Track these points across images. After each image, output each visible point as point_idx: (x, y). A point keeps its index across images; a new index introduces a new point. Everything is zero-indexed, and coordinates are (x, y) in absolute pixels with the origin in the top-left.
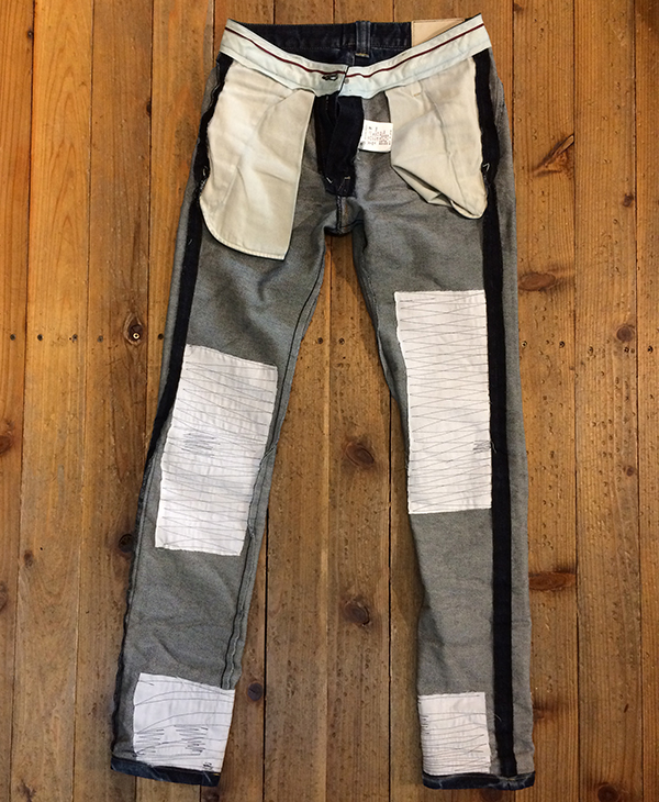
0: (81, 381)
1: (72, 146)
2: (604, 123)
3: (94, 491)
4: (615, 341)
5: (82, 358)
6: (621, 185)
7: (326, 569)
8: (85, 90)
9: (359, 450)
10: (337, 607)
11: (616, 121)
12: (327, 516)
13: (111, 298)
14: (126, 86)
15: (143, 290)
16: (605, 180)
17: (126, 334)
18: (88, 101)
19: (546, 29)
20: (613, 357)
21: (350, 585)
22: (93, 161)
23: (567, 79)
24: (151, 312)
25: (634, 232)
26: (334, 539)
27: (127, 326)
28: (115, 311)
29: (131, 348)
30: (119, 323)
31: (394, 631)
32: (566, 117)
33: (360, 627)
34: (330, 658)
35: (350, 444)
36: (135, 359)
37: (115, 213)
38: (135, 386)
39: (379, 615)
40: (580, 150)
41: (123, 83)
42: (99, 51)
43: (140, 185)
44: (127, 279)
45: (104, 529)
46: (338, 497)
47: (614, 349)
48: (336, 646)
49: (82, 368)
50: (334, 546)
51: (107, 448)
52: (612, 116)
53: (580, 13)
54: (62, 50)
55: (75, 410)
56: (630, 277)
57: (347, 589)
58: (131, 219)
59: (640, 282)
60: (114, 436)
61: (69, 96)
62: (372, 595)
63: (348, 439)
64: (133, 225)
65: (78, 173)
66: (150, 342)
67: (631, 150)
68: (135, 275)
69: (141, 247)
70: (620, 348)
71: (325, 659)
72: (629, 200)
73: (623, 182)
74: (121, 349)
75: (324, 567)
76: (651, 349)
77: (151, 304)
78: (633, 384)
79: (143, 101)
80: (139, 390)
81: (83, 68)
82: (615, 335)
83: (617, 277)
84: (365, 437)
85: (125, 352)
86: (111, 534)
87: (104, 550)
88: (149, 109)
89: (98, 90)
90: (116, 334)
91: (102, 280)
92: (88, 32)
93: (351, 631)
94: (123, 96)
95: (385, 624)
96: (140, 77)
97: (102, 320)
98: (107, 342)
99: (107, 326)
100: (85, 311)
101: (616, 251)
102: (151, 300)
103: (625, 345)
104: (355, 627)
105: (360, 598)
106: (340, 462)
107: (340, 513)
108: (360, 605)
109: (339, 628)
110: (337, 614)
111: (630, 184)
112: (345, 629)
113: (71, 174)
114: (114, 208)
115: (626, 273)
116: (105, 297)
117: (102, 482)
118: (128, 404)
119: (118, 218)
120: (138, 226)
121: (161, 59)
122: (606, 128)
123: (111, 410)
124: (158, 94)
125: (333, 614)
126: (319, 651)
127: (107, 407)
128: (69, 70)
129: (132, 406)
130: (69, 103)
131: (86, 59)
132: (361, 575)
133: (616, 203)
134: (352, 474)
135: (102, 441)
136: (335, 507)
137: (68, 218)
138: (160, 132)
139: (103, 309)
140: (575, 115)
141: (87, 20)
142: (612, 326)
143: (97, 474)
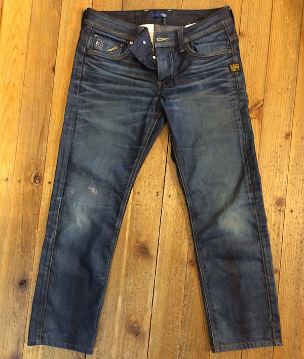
0: (8, 202)
1: (14, 84)
2: (279, 96)
3: (9, 257)
4: (274, 205)
5: (9, 190)
6: (284, 128)
7: (120, 306)
8: (23, 57)
9: (143, 248)
10: (124, 325)
11: (285, 95)
12: (123, 279)
13: (27, 161)
14: (44, 57)
15: (43, 159)
16: (277, 124)
17: (32, 180)
18: (24, 62)
19: (254, 47)
20: (273, 214)
21: (131, 316)
22: (24, 92)
23: (263, 73)
24: (46, 170)
25: (289, 152)
26: (126, 292)
27: (33, 176)
28: (28, 168)
29: (34, 187)
30: (30, 174)
31: (151, 340)
32: (261, 92)
33: (134, 336)
34: (118, 351)
35: (138, 245)
36: (36, 193)
37: (32, 120)
38: (34, 206)
39: (145, 332)
40: (266, 108)
41: (42, 55)
42: (31, 38)
43: (46, 107)
44: (35, 152)
45: (13, 276)
46: (130, 270)
47: (273, 209)
48: (121, 345)
49: (9, 195)
50: (125, 295)
51: (18, 236)
52: (283, 93)
53: (273, 39)
54: (13, 36)
55: (4, 216)
56: (285, 175)
57: (130, 317)
58: (40, 123)
59: (290, 178)
60: (22, 230)
61: (15, 60)
62: (142, 321)
63: (137, 242)
64: (41, 127)
65: (16, 98)
66: (44, 185)
67: (291, 111)
68: (40, 151)
69: (44, 137)
70: (276, 209)
71: (116, 351)
72: (288, 136)
73: (286, 126)
74: (29, 187)
75: (119, 305)
76: (292, 211)
77: (46, 166)
78: (281, 228)
79: (51, 65)
80: (36, 208)
81: (23, 46)
82: (274, 203)
83: (278, 174)
84: (146, 242)
85: (31, 189)
86: (16, 279)
87: (12, 287)
88: (54, 69)
89: (29, 57)
90: (27, 179)
91: (23, 152)
92: (27, 28)
93: (130, 338)
94: (41, 62)
95: (147, 336)
96: (51, 53)
97: (21, 172)
98: (22, 183)
99: (23, 175)
100: (13, 166)
101: (279, 160)
102: (46, 164)
103: (279, 208)
104: (132, 336)
105: (136, 322)
106: (132, 253)
107: (130, 279)
108: (135, 325)
109: (124, 336)
110: (124, 329)
111: (289, 128)
112: (127, 337)
113: (12, 98)
114: (32, 117)
115: (283, 172)
116: (24, 160)
117: (13, 252)
118: (30, 215)
119: (34, 122)
120: (43, 127)
121: (62, 44)
122: (280, 99)
123: (21, 217)
124: (59, 62)
125: (122, 328)
126: (113, 346)
127: (20, 215)
128: (16, 46)
129: (32, 216)
130: (14, 63)
131: (25, 41)
132: (137, 310)
133: (281, 137)
134: (138, 260)
135: (15, 232)
136: (128, 275)
137: (9, 120)
138: (58, 81)
139: (22, 167)
140: (265, 91)
141: (27, 23)
142: (274, 198)
143: (11, 248)
